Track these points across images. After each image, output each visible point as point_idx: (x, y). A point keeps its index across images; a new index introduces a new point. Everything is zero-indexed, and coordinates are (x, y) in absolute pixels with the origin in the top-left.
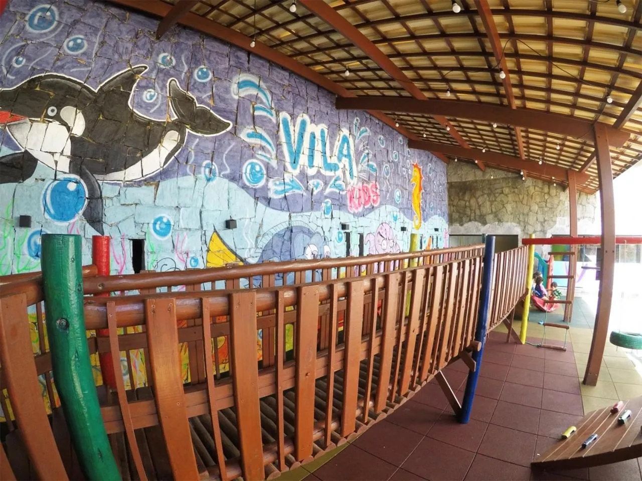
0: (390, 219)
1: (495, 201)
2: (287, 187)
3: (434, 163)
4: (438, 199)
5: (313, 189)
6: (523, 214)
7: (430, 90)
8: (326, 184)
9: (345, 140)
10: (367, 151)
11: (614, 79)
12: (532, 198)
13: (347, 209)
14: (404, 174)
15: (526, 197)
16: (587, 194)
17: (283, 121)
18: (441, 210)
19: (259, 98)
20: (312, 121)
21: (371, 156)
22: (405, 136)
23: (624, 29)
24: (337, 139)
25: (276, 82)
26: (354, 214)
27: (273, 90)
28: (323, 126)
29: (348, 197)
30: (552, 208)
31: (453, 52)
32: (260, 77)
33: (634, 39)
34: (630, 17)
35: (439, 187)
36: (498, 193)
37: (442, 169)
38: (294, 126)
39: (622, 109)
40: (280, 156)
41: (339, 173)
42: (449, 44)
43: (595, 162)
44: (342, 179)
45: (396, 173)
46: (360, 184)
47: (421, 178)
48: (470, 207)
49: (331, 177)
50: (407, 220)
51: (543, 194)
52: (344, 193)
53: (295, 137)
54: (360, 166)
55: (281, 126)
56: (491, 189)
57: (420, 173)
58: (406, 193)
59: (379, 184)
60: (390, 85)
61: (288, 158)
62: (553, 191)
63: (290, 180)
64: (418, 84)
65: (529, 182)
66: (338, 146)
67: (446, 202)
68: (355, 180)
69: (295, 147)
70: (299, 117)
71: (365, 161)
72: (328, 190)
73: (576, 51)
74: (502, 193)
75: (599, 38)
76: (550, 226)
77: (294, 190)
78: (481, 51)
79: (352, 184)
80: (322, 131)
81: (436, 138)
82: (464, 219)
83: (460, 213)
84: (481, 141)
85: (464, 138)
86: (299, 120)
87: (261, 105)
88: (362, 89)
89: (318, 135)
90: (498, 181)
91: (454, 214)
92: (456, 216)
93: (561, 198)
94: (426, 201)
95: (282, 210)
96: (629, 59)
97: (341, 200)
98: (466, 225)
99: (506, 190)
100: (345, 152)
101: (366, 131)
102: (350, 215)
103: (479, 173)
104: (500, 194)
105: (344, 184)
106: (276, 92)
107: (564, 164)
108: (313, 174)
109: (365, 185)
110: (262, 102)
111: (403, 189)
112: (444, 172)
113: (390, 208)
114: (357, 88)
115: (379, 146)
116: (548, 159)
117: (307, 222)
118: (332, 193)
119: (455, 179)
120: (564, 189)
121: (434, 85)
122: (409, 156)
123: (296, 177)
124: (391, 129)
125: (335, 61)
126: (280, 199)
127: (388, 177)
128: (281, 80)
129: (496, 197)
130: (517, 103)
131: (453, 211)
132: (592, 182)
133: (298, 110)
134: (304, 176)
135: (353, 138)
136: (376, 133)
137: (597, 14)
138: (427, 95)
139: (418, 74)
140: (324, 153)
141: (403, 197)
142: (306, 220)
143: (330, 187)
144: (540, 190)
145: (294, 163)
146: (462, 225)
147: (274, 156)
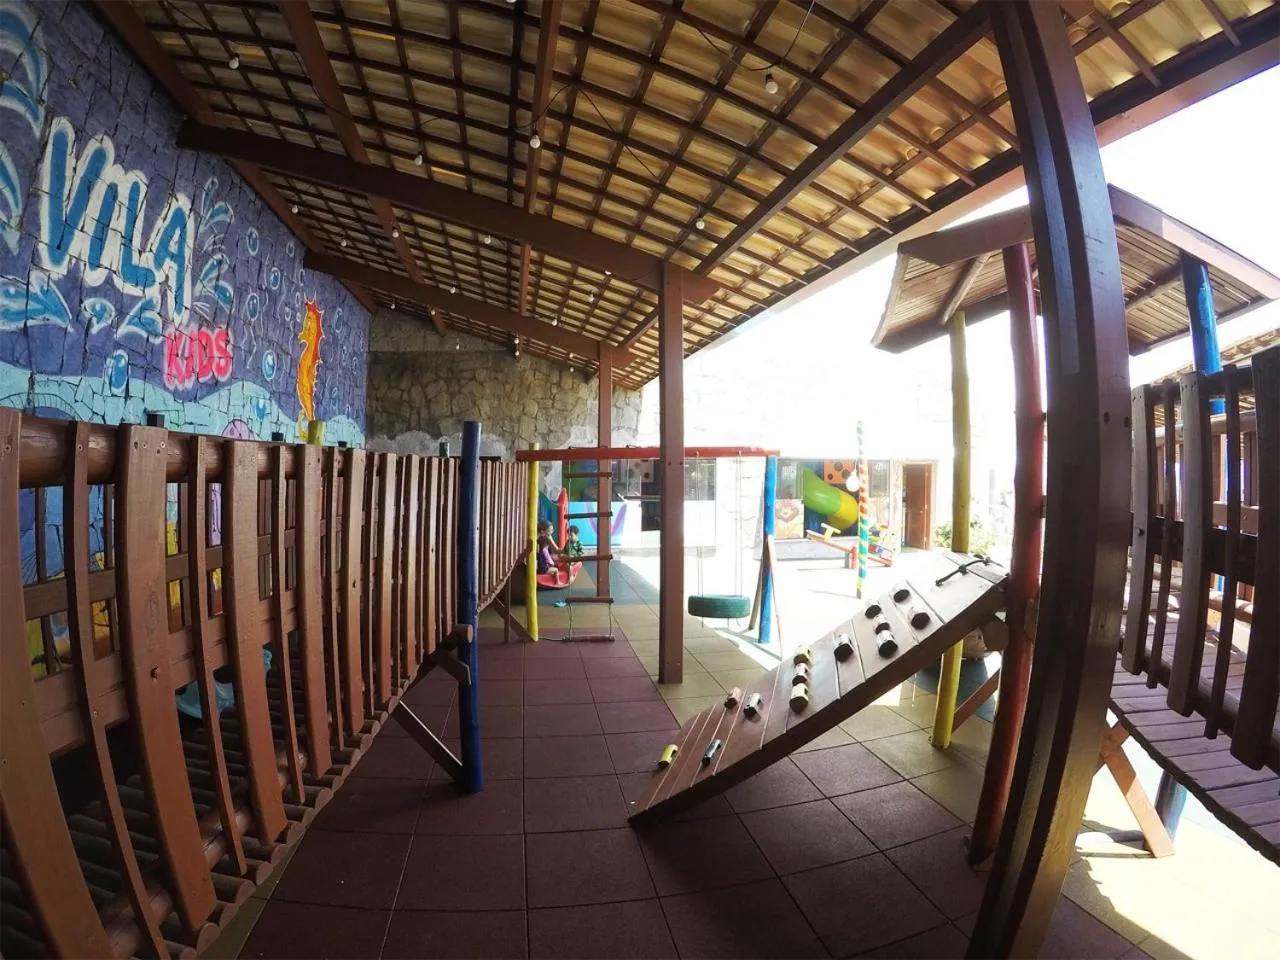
0: (248, 412)
1: (459, 392)
2: (32, 305)
3: (347, 309)
4: (348, 383)
5: (90, 320)
6: (511, 419)
7: (382, 147)
8: (121, 313)
9: (179, 219)
10: (218, 256)
11: (716, 195)
12: (528, 391)
13: (161, 380)
14: (288, 320)
15: (517, 390)
16: (627, 389)
17: (56, 137)
18: (352, 405)
19: (22, 65)
20: (118, 160)
21: (225, 267)
22: (301, 242)
23: (759, 122)
24: (163, 216)
25: (71, 43)
26: (176, 394)
27: (57, 58)
28: (139, 177)
29: (166, 351)
30: (563, 410)
31: (458, 83)
32: (40, 18)
33: (770, 139)
34: (775, 107)
35: (351, 357)
36: (465, 379)
37: (361, 325)
38: (78, 158)
39: (715, 245)
40: (28, 226)
41: (153, 292)
42: (457, 64)
43: (657, 325)
44: (158, 310)
45: (270, 315)
46: (194, 327)
47: (319, 334)
48: (410, 402)
49: (134, 299)
50: (283, 418)
51: (549, 385)
52: (158, 341)
53: (72, 184)
54: (199, 286)
55: (49, 149)
56: (453, 373)
57: (318, 323)
58: (286, 361)
59: (234, 332)
60: (305, 121)
61: (45, 235)
62: (568, 382)
63: (42, 288)
64: (363, 131)
65: (525, 363)
66: (162, 230)
67: (363, 392)
68: (186, 315)
69: (67, 209)
70: (92, 141)
71: (211, 276)
72: (124, 329)
73: (670, 136)
74: (474, 378)
75: (715, 125)
76: (558, 441)
77: (47, 316)
78: (508, 93)
79: (177, 323)
80: (135, 188)
81: (361, 254)
82: (397, 426)
83: (388, 412)
84: (449, 272)
85: (419, 262)
86: (92, 146)
87: (19, 85)
88: (244, 114)
89: (123, 194)
90: (467, 357)
91: (377, 415)
92: (381, 419)
93: (581, 394)
94: (324, 384)
95: (15, 362)
96: (748, 169)
97: (149, 356)
98: (398, 438)
99: (482, 375)
100: (173, 248)
101: (226, 211)
102: (166, 394)
103: (433, 339)
104: (470, 380)
105: (159, 320)
106: (62, 65)
107: (593, 332)
108: (96, 285)
109: (204, 329)
110: (24, 79)
111: (281, 351)
112: (364, 330)
113: (251, 388)
114: (234, 111)
115: (245, 250)
116: (569, 320)
117: (70, 400)
118: (130, 337)
119: (384, 346)
120: (587, 378)
121: (394, 140)
122: (302, 285)
123: (57, 283)
124: (276, 220)
125: (215, 32)
126: (13, 332)
127: (253, 320)
128: (84, 41)
129: (461, 386)
130: (538, 206)
131: (377, 411)
132: (638, 369)
133: (97, 124)
134: (73, 286)
135: (196, 220)
136: (243, 221)
137: (727, 87)
138: (374, 158)
139: (372, 110)
140: (128, 239)
141: (279, 369)
142: (67, 393)
143: (129, 323)
144: (545, 378)
145: (59, 247)
146: (392, 438)
147: (14, 222)
